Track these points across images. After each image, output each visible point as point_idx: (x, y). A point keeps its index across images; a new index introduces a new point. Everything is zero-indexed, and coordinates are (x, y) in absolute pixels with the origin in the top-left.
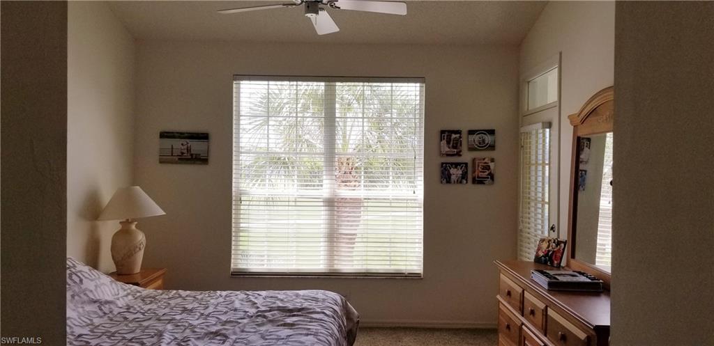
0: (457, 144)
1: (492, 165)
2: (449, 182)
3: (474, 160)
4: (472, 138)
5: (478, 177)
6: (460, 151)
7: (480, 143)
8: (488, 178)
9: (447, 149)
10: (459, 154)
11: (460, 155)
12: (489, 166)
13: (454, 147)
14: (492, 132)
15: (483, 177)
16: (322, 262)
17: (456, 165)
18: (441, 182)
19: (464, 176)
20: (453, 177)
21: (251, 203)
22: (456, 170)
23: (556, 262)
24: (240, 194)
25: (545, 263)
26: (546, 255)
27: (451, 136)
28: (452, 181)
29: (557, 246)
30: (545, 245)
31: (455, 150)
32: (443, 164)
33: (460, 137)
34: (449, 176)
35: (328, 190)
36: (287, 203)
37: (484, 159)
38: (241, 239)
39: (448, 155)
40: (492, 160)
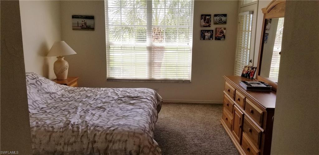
0: (209, 21)
1: (224, 31)
2: (204, 39)
3: (216, 29)
4: (216, 18)
5: (218, 37)
6: (210, 25)
7: (219, 21)
8: (222, 37)
9: (204, 24)
10: (209, 26)
11: (210, 27)
12: (223, 32)
13: (207, 23)
14: (225, 15)
15: (220, 36)
16: (146, 75)
17: (208, 31)
18: (201, 39)
19: (211, 36)
20: (206, 37)
21: (115, 48)
22: (207, 33)
23: (251, 77)
24: (109, 44)
25: (246, 77)
26: (247, 73)
27: (206, 17)
28: (206, 39)
29: (252, 69)
30: (247, 69)
31: (208, 24)
32: (201, 31)
33: (210, 18)
34: (205, 36)
35: (149, 43)
36: (130, 49)
37: (221, 28)
38: (111, 64)
39: (204, 26)
40: (225, 29)
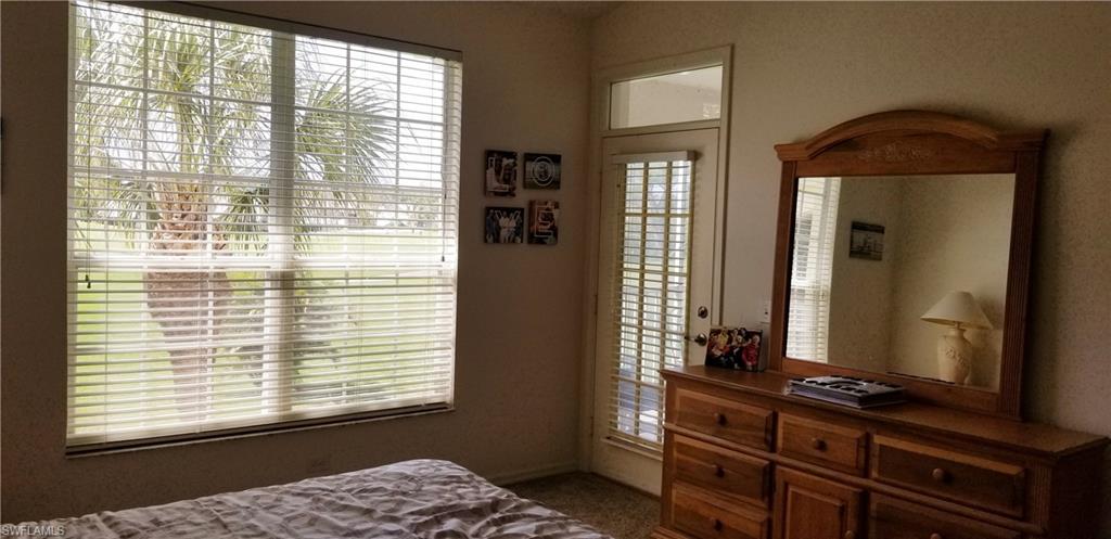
0: (509, 174)
1: (555, 213)
2: (497, 240)
3: (531, 204)
4: (530, 166)
5: (538, 233)
6: (514, 188)
7: (541, 176)
8: (550, 234)
9: (496, 184)
10: (511, 193)
11: (514, 195)
12: (552, 215)
13: (507, 181)
14: (556, 159)
17: (508, 211)
18: (486, 241)
19: (518, 231)
20: (504, 233)
21: (112, 287)
22: (507, 219)
23: (750, 364)
24: (88, 264)
25: (729, 366)
26: (729, 353)
27: (501, 161)
28: (502, 240)
29: (746, 338)
30: (722, 340)
31: (507, 186)
32: (488, 209)
33: (515, 165)
34: (499, 229)
35: (278, 257)
37: (546, 203)
39: (496, 194)
40: (557, 206)
